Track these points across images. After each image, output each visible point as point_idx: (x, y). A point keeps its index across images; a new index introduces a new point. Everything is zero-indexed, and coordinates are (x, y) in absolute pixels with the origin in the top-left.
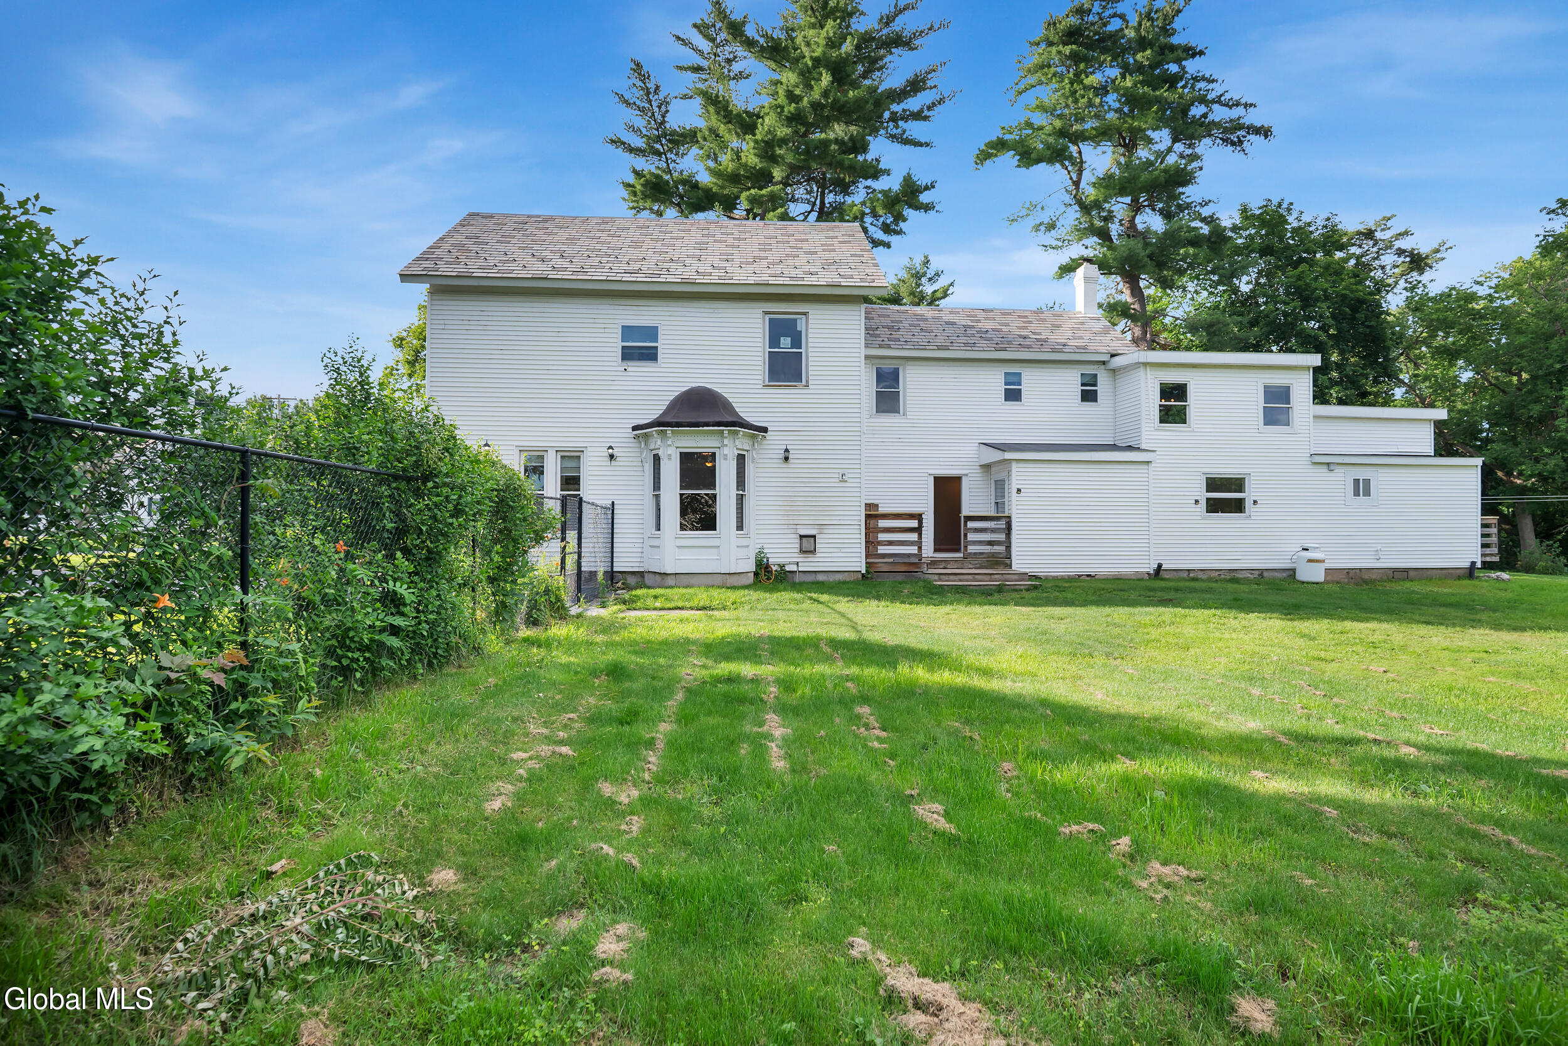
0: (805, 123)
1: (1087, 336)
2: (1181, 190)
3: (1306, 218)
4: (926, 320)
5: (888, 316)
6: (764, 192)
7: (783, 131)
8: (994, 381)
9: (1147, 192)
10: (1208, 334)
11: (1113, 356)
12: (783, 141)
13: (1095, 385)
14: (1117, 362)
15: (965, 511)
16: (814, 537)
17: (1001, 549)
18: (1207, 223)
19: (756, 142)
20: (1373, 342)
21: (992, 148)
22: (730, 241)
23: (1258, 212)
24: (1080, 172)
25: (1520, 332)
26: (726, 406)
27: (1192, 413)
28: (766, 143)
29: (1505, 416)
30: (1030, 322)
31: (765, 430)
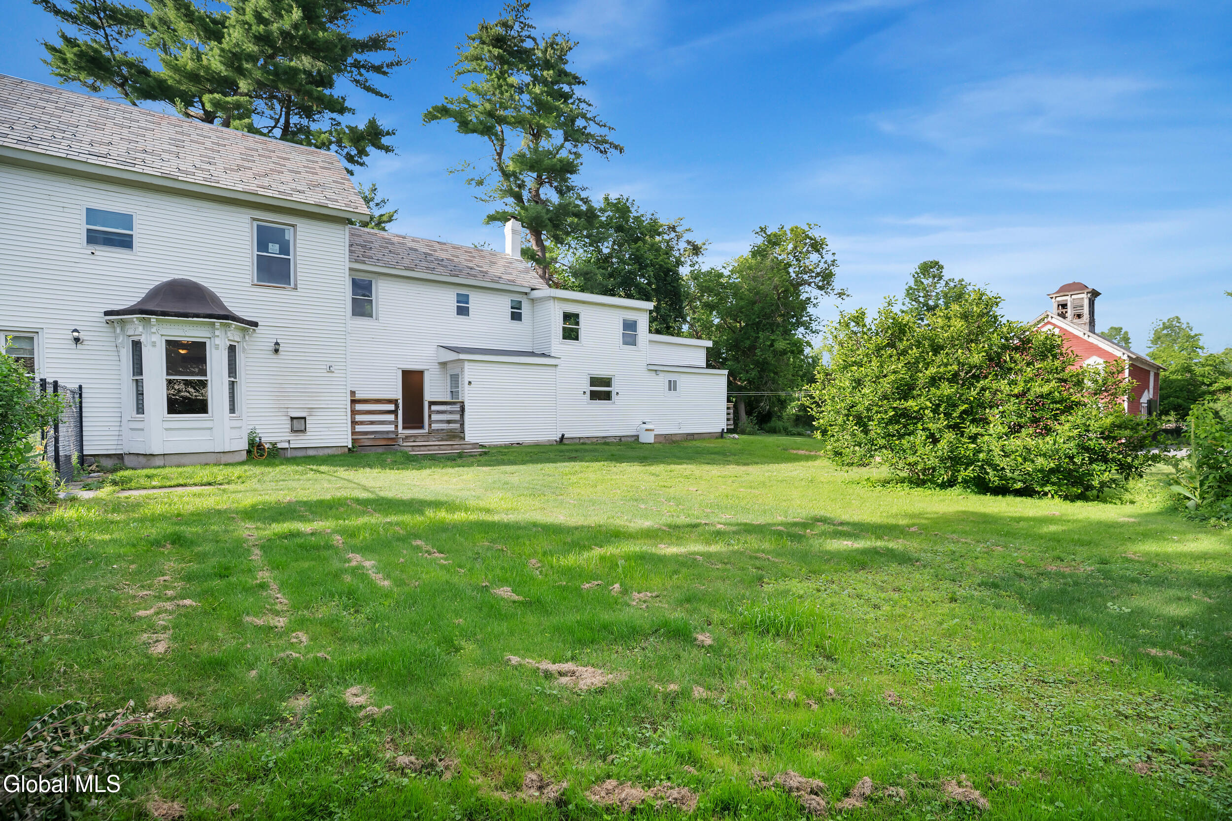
0: (272, 45)
1: (515, 273)
2: (569, 175)
3: (641, 212)
4: (393, 244)
5: (360, 236)
6: (229, 99)
7: (251, 47)
8: (449, 298)
9: (548, 173)
10: (585, 279)
11: (532, 289)
12: (251, 58)
13: (520, 309)
14: (535, 294)
15: (428, 396)
16: (305, 418)
17: (457, 426)
18: (585, 203)
19: (222, 50)
20: (675, 295)
21: (438, 112)
22: (208, 144)
23: (615, 202)
24: (502, 147)
25: (741, 299)
26: (214, 300)
27: (582, 334)
28: (234, 54)
29: (734, 346)
30: (474, 257)
31: (255, 324)
